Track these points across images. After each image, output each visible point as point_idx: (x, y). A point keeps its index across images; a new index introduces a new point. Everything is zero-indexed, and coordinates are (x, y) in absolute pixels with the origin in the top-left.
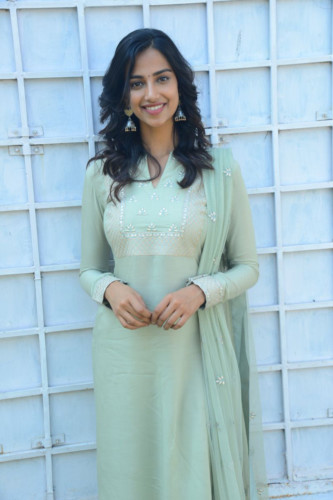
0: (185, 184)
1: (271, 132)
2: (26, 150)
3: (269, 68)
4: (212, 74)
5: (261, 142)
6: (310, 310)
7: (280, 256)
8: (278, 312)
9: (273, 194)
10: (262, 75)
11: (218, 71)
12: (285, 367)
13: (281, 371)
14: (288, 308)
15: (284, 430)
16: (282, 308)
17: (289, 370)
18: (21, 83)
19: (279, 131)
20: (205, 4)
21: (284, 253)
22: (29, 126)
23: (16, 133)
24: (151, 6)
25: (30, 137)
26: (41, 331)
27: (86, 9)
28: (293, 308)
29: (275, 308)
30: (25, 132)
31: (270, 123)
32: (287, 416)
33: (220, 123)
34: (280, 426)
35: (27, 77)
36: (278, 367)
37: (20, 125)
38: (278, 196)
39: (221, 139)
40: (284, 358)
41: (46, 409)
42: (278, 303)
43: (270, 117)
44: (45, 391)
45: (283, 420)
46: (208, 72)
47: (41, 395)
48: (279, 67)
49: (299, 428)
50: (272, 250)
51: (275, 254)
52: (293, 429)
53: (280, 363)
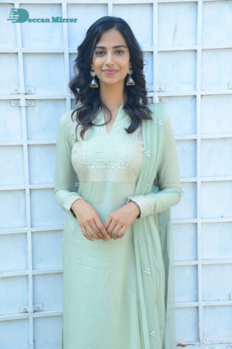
0: (130, 131)
1: (196, 96)
2: (23, 103)
3: (196, 51)
4: (155, 54)
5: (189, 103)
6: (219, 223)
7: (199, 184)
8: (196, 224)
9: (196, 140)
10: (191, 55)
11: (159, 52)
12: (200, 263)
13: (197, 265)
14: (203, 221)
15: (198, 307)
16: (199, 221)
17: (203, 265)
18: (20, 55)
19: (202, 96)
20: (152, 4)
21: (202, 182)
22: (25, 86)
23: (16, 90)
24: (114, 4)
25: (26, 94)
26: (29, 230)
27: (68, 5)
28: (207, 221)
29: (195, 221)
30: (22, 90)
31: (195, 90)
32: (200, 298)
33: (160, 89)
34: (195, 304)
35: (25, 52)
36: (195, 263)
37: (19, 85)
38: (199, 142)
39: (160, 100)
40: (200, 256)
41: (31, 285)
42: (196, 217)
43: (195, 86)
44: (30, 272)
45: (197, 300)
46: (152, 52)
47: (27, 275)
48: (203, 50)
49: (209, 306)
50: (194, 180)
51: (196, 183)
52: (204, 307)
53: (197, 259)
